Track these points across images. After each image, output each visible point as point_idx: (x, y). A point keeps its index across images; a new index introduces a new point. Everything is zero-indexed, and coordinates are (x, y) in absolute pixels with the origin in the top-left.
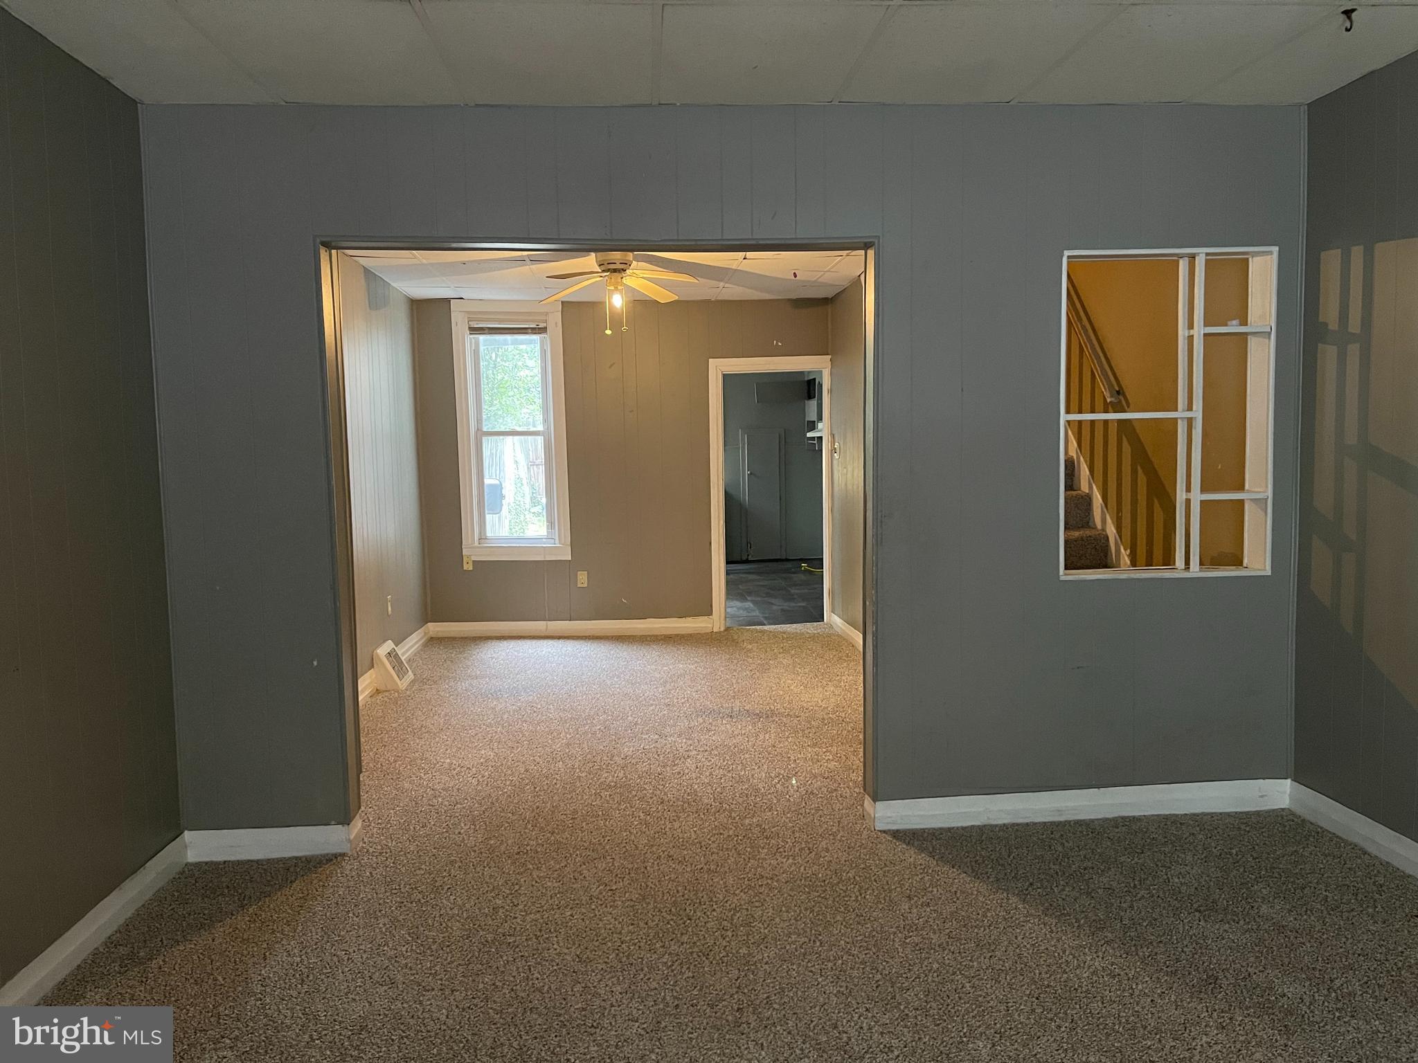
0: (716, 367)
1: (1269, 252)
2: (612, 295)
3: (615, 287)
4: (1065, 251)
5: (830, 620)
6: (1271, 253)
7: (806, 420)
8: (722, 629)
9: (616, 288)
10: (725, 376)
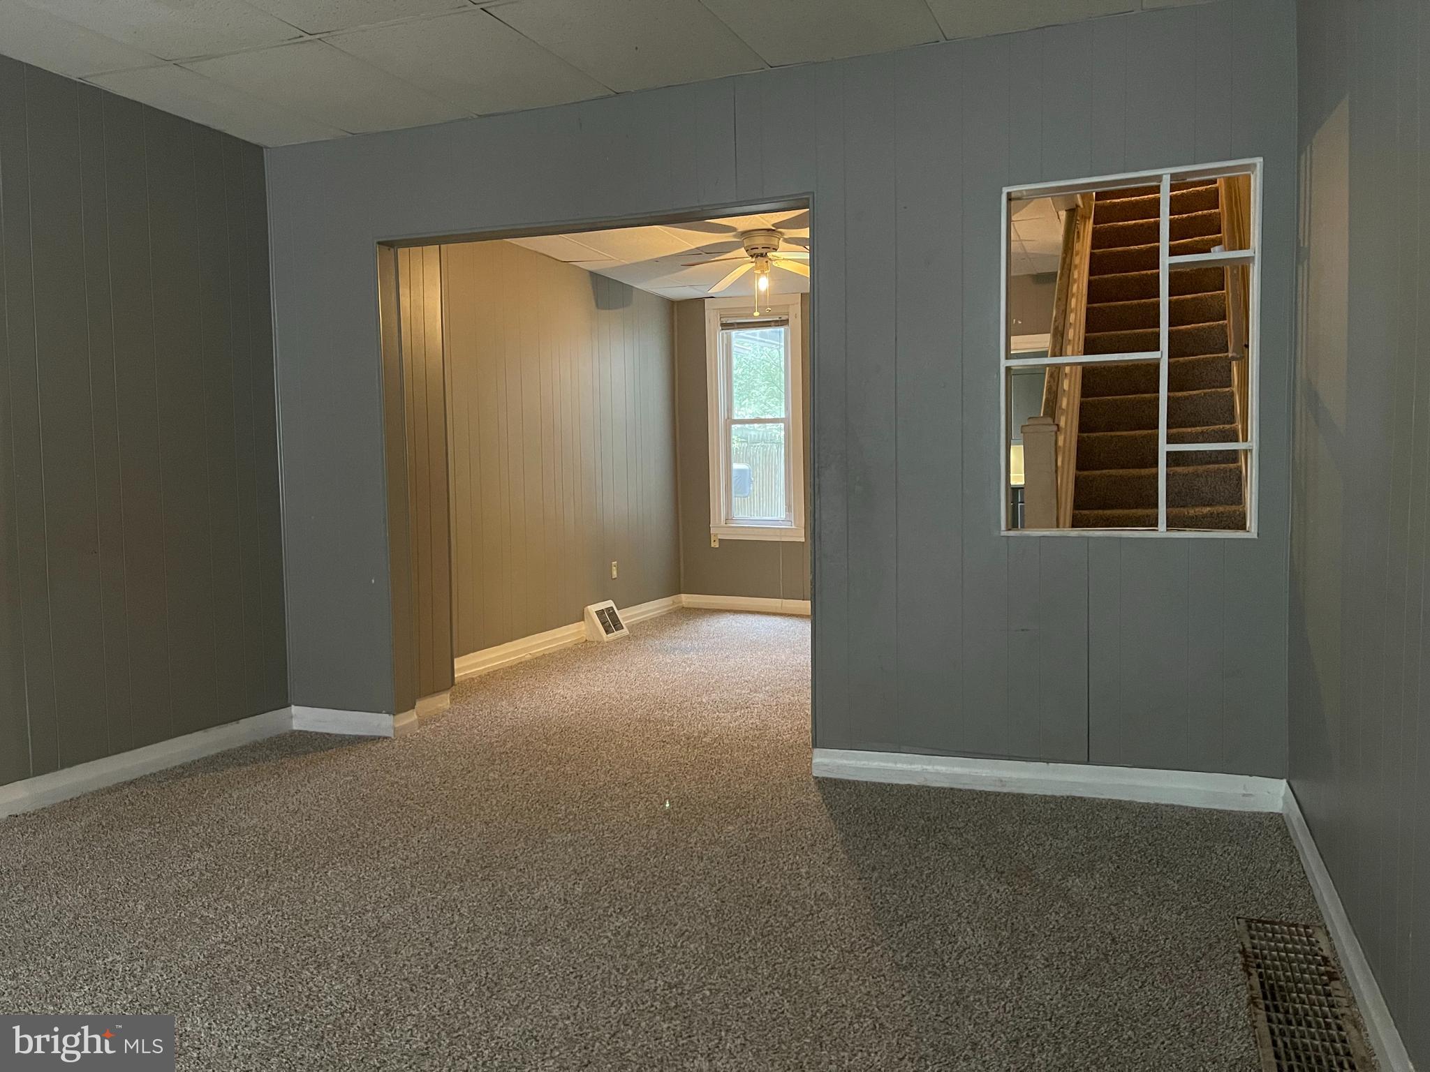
2: (759, 279)
3: (761, 271)
9: (763, 272)
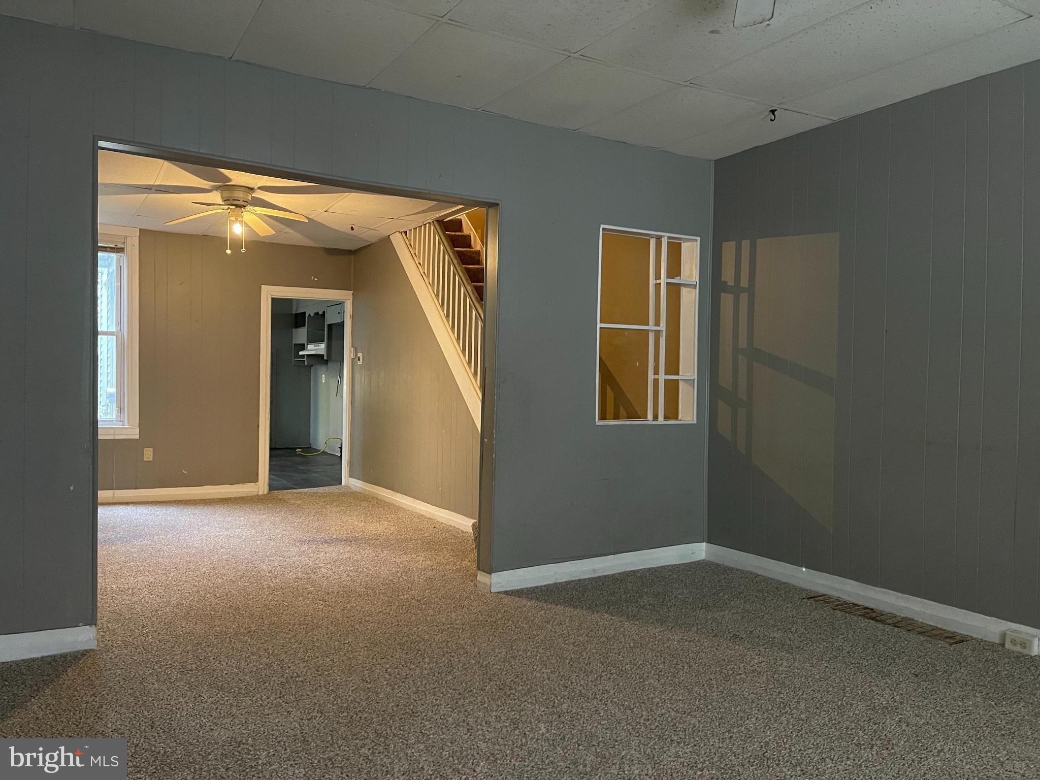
0: (267, 291)
1: (695, 240)
2: (233, 226)
3: (236, 218)
4: (601, 225)
5: (348, 483)
6: (696, 241)
7: (293, 343)
8: (266, 493)
9: (237, 220)
10: (273, 299)
